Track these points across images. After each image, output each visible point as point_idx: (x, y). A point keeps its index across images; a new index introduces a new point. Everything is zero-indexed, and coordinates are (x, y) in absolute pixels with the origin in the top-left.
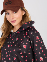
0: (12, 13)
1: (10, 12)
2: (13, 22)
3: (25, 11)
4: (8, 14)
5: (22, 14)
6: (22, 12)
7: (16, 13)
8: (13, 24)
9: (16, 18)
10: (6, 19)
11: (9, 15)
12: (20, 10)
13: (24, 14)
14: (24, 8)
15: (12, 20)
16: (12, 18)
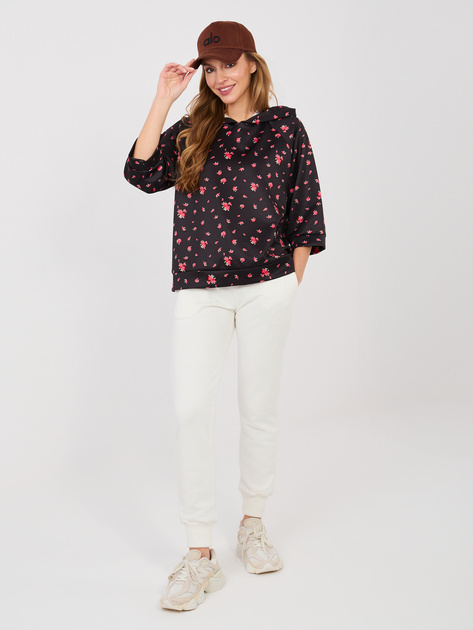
0: (222, 67)
3: (259, 62)
5: (250, 69)
7: (231, 66)
8: (226, 99)
9: (231, 80)
10: (204, 85)
11: (213, 74)
12: (242, 60)
13: (253, 70)
14: (254, 54)
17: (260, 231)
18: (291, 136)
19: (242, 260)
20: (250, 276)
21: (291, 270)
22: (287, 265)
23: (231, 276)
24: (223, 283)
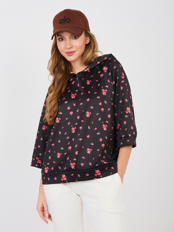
0: (70, 38)
1: (66, 36)
2: (69, 54)
4: (62, 40)
6: (86, 38)
13: (88, 42)
15: (69, 51)
16: (68, 47)
17: (92, 144)
18: (110, 74)
19: (82, 164)
20: (87, 175)
21: (115, 171)
22: (112, 168)
23: (76, 175)
24: (71, 179)
